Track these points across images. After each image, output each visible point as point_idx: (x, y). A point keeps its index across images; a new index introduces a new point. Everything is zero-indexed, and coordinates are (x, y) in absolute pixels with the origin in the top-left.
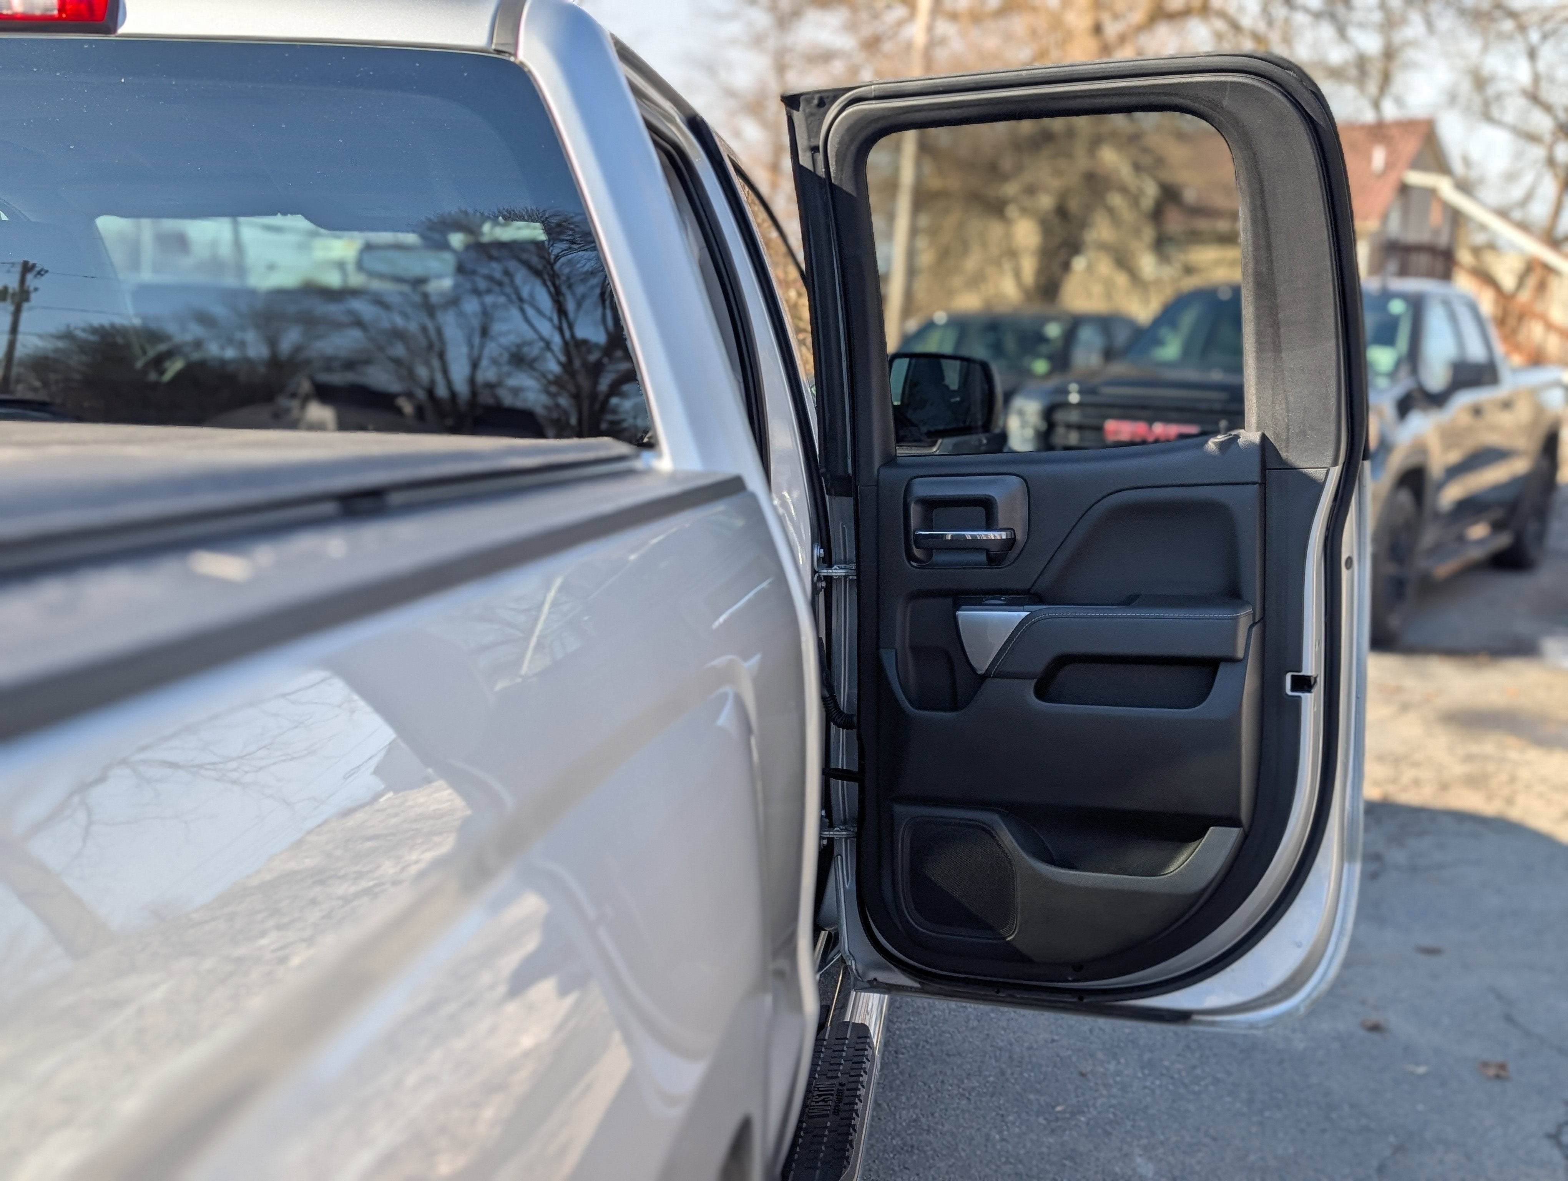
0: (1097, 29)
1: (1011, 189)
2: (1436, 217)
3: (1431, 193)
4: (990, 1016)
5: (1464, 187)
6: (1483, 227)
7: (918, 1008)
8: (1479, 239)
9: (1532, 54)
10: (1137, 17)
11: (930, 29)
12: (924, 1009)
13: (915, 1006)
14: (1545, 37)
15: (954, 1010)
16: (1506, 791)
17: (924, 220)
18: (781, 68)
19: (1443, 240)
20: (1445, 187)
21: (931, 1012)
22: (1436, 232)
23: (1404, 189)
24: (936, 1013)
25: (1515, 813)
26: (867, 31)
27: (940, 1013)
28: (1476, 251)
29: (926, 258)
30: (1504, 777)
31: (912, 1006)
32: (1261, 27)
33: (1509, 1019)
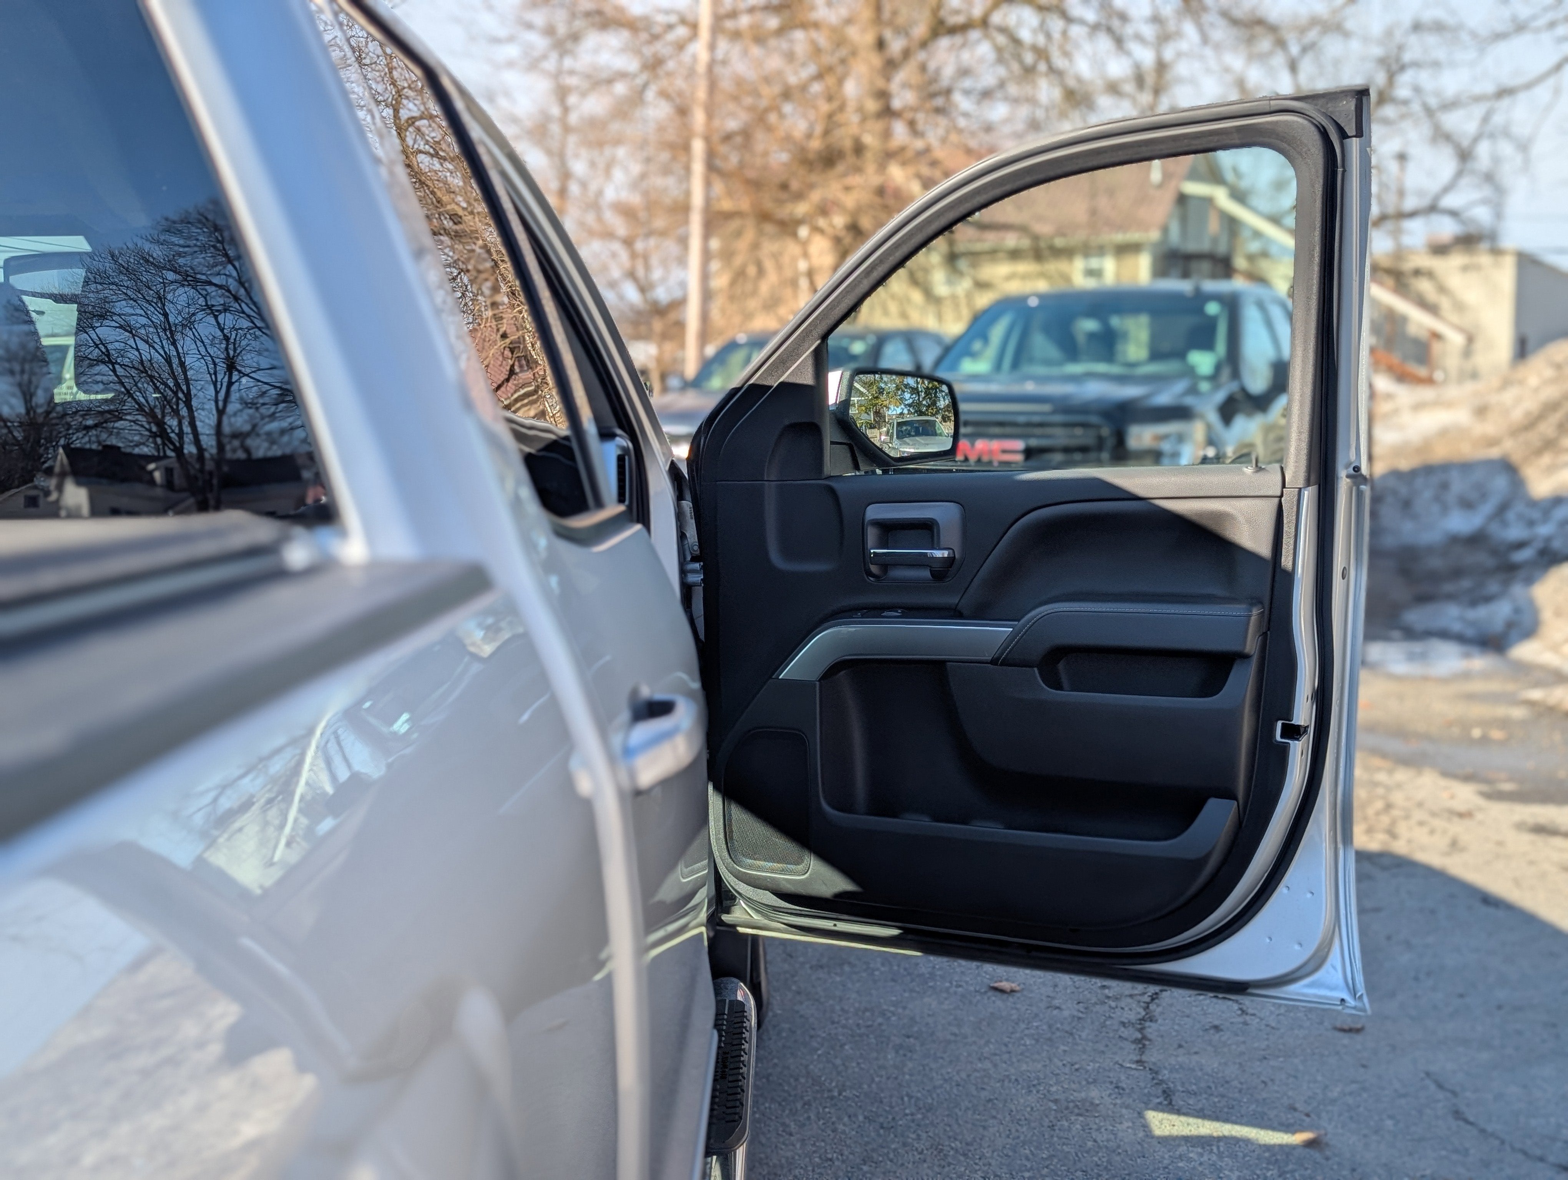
0: (881, 44)
1: (801, 209)
2: (1214, 225)
3: (1208, 201)
4: (862, 1169)
5: (1239, 196)
6: (1257, 234)
7: (775, 1166)
8: (1254, 247)
9: (1293, 67)
10: (920, 30)
11: (712, 47)
12: (782, 1167)
13: (771, 1164)
14: (1305, 50)
15: (819, 1166)
16: (1385, 820)
17: (715, 244)
18: (562, 93)
19: (1222, 249)
20: (1221, 197)
21: (790, 1171)
22: (1215, 240)
23: (1182, 199)
24: (797, 1172)
25: (1400, 847)
26: (648, 51)
27: (802, 1171)
28: (1251, 258)
29: (720, 282)
30: (1379, 805)
31: (767, 1164)
32: (1041, 40)
33: (1458, 1114)
